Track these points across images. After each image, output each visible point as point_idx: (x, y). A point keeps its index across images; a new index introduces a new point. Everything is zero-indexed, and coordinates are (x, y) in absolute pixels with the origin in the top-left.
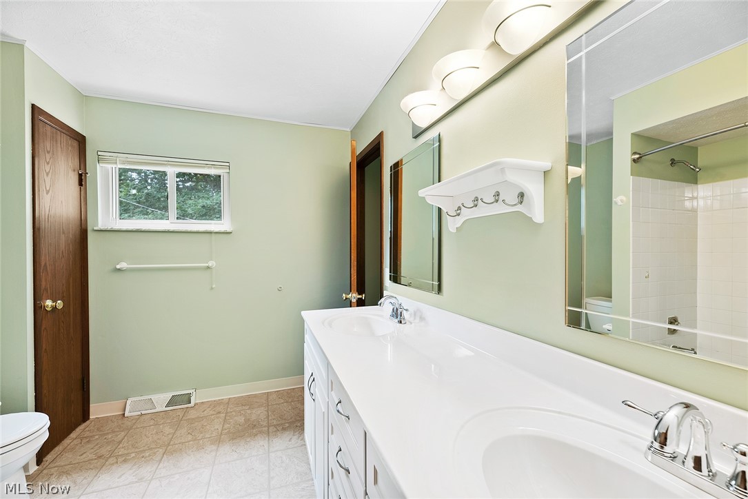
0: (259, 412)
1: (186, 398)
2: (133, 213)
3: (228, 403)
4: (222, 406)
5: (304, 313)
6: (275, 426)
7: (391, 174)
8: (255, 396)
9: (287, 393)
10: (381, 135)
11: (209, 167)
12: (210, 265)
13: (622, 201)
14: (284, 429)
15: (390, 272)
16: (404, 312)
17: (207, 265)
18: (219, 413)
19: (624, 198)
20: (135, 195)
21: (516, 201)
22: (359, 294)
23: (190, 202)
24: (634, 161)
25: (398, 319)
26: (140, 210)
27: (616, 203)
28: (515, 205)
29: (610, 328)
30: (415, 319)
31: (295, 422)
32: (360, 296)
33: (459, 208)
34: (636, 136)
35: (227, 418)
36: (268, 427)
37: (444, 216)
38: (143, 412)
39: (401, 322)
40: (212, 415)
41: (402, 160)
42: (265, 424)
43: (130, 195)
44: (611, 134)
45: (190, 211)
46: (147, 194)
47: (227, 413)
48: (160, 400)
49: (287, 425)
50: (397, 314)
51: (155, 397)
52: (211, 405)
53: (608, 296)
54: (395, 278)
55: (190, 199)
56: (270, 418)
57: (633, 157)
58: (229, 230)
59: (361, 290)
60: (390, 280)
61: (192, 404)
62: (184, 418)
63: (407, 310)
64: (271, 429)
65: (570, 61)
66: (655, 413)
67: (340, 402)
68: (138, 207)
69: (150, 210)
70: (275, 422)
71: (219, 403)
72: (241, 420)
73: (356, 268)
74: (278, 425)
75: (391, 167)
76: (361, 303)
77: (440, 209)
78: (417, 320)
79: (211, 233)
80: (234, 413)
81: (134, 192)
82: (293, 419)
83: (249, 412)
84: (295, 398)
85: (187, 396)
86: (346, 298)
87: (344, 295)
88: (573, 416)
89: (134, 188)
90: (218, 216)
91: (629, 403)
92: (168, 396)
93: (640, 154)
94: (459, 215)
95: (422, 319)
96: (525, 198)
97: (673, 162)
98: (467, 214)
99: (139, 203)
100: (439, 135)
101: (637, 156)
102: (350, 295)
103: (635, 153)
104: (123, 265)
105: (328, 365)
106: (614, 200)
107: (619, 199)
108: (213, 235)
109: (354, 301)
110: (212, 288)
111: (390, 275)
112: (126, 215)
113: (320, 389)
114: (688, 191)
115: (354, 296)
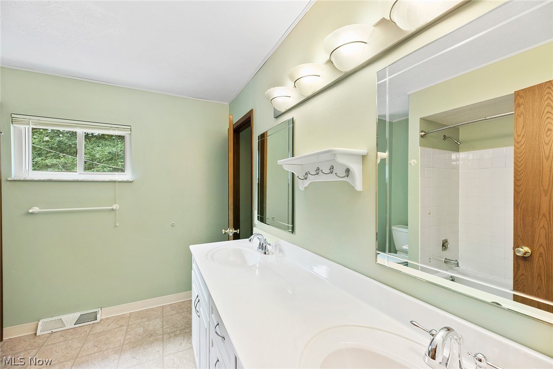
0: (155, 323)
1: (93, 316)
2: (46, 157)
3: (129, 317)
4: (124, 321)
5: (192, 247)
6: (168, 334)
7: (259, 142)
8: (152, 309)
9: (179, 305)
10: (251, 111)
11: (113, 130)
12: (114, 208)
13: (414, 163)
14: (176, 336)
15: (258, 214)
16: (268, 246)
17: (112, 208)
18: (122, 326)
19: (415, 161)
20: (47, 141)
21: (344, 174)
22: (235, 230)
23: (98, 149)
24: (422, 136)
25: (264, 251)
26: (52, 154)
27: (410, 164)
28: (344, 177)
29: (407, 248)
30: (275, 250)
31: (185, 330)
32: (235, 231)
33: (306, 174)
34: (423, 120)
35: (129, 330)
36: (163, 335)
37: (296, 178)
38: (54, 331)
39: (265, 253)
40: (115, 328)
41: (267, 132)
42: (160, 332)
43: (43, 141)
44: (407, 115)
45: (98, 156)
46: (59, 141)
47: (128, 326)
48: (70, 319)
49: (178, 332)
50: (263, 247)
51: (64, 318)
52: (114, 320)
53: (406, 224)
54: (262, 219)
55: (98, 146)
56: (165, 327)
57: (421, 134)
58: (130, 180)
59: (236, 225)
60: (258, 219)
61: (98, 320)
62: (91, 333)
63: (270, 244)
64: (165, 336)
65: (379, 83)
66: (430, 330)
67: (218, 324)
68: (50, 152)
69: (61, 155)
70: (168, 330)
71: (122, 317)
72: (141, 330)
73: (232, 210)
74: (170, 333)
75: (259, 136)
76: (236, 237)
77: (293, 174)
78: (277, 252)
79: (114, 182)
80: (134, 326)
81: (47, 139)
82: (183, 327)
83: (147, 323)
84: (186, 309)
85: (94, 314)
86: (225, 233)
87: (223, 230)
88: (380, 330)
89: (47, 136)
90: (122, 161)
91: (414, 323)
92: (77, 315)
93: (425, 132)
94: (306, 179)
95: (281, 251)
96: (350, 173)
97: (445, 137)
98: (311, 179)
99: (51, 148)
100: (293, 118)
101: (423, 133)
102: (228, 230)
103: (422, 131)
104: (36, 209)
105: (210, 296)
106: (409, 162)
107: (412, 161)
108: (117, 184)
109: (231, 235)
110: (116, 226)
111: (258, 216)
112: (40, 159)
113: (203, 308)
114: (454, 156)
115: (231, 231)
